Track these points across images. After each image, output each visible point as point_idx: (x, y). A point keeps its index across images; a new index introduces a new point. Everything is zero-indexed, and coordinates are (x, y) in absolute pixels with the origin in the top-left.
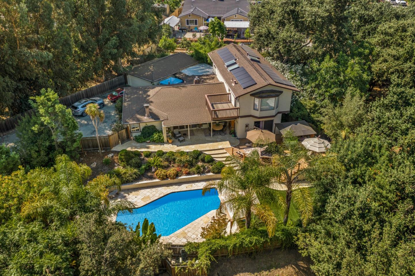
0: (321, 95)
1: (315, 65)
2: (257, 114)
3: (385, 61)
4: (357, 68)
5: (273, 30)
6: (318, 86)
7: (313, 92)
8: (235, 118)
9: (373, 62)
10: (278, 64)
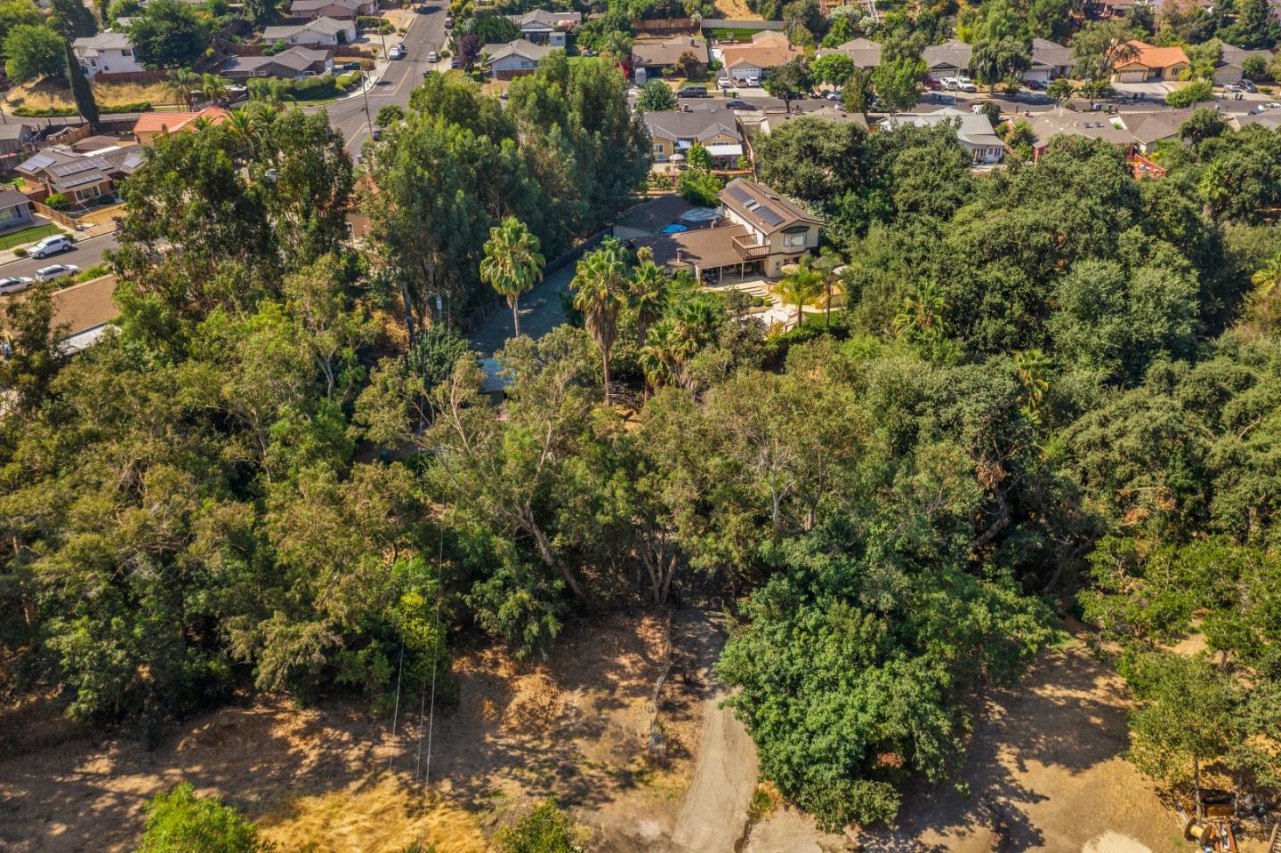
0: (846, 231)
1: (838, 200)
2: (787, 250)
3: (905, 191)
4: (878, 200)
5: (790, 165)
6: (843, 222)
7: (838, 228)
8: (765, 256)
9: (895, 193)
10: (797, 201)
